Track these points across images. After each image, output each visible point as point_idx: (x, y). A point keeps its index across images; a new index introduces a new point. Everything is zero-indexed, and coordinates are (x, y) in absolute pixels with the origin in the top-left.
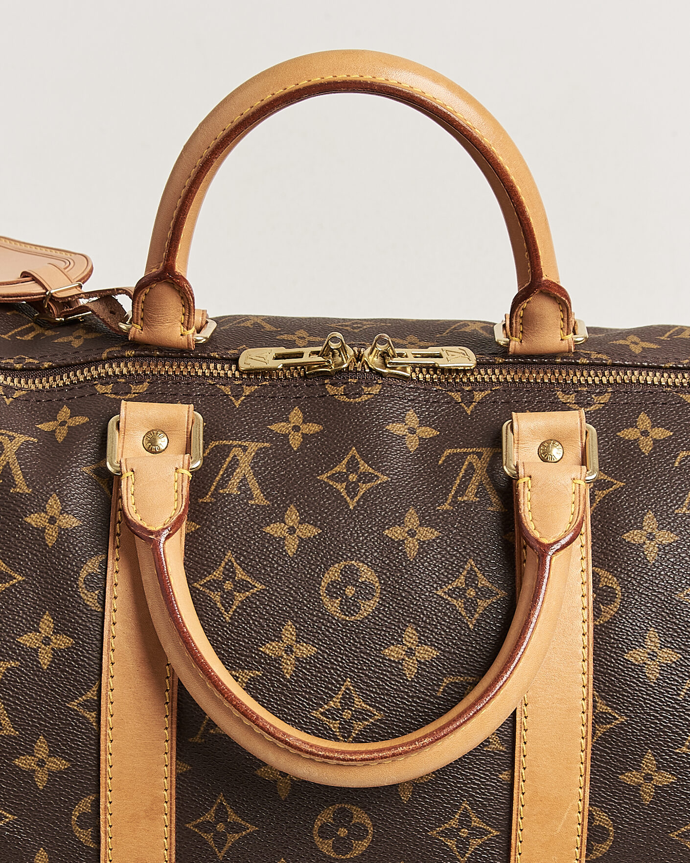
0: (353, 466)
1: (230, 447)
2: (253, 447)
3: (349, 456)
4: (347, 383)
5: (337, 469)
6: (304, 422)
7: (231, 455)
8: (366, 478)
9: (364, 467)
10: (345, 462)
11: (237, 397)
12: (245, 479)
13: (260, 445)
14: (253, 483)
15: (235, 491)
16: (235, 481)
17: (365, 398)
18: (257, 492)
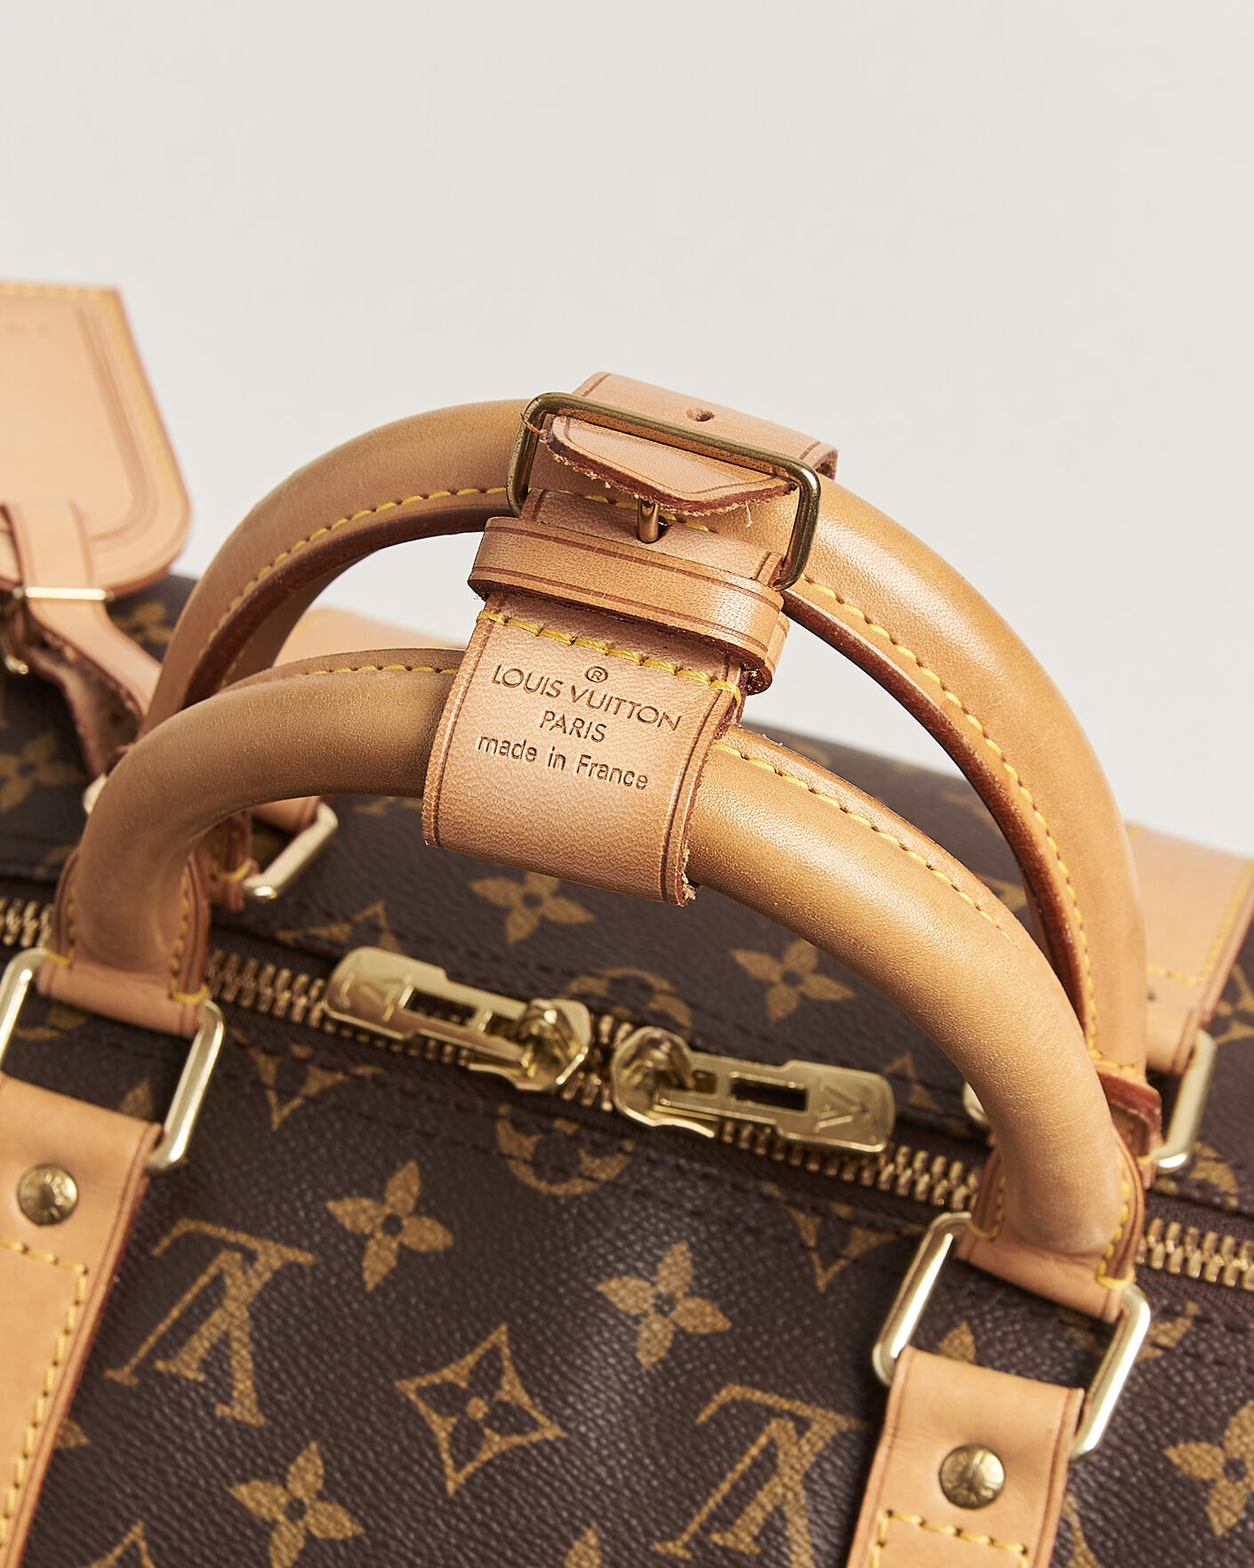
0: (486, 1378)
1: (217, 1246)
2: (272, 1256)
3: (486, 1345)
4: (548, 1131)
5: (448, 1374)
6: (417, 1212)
7: (212, 1270)
8: (508, 1418)
9: (512, 1389)
10: (470, 1360)
11: (285, 1095)
12: (226, 1339)
13: (292, 1255)
14: (242, 1360)
15: (193, 1374)
16: (200, 1345)
17: (578, 1187)
18: (243, 1384)
